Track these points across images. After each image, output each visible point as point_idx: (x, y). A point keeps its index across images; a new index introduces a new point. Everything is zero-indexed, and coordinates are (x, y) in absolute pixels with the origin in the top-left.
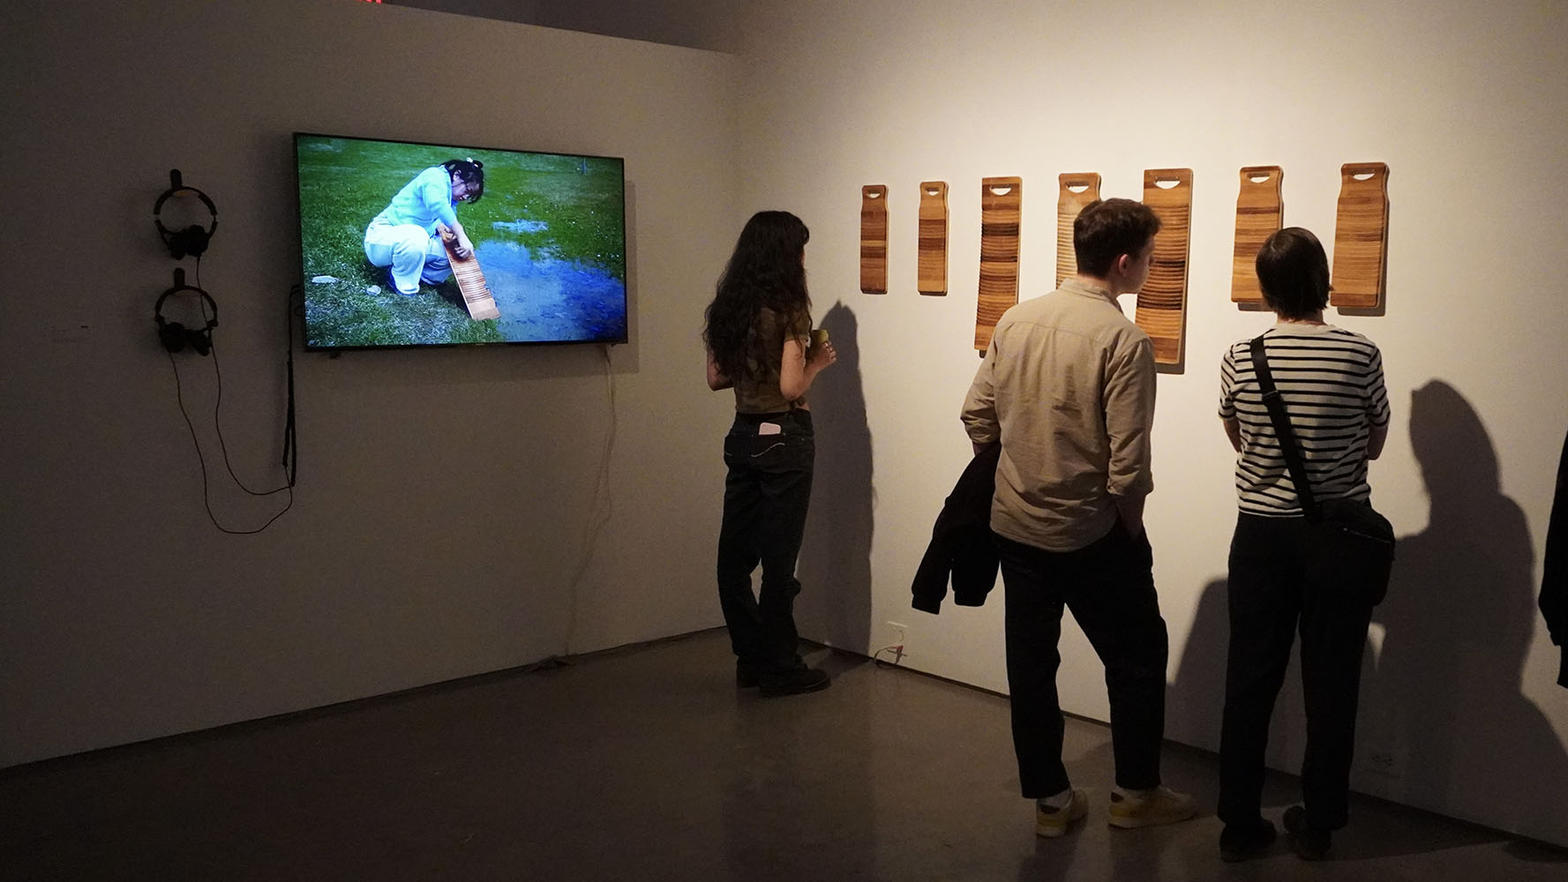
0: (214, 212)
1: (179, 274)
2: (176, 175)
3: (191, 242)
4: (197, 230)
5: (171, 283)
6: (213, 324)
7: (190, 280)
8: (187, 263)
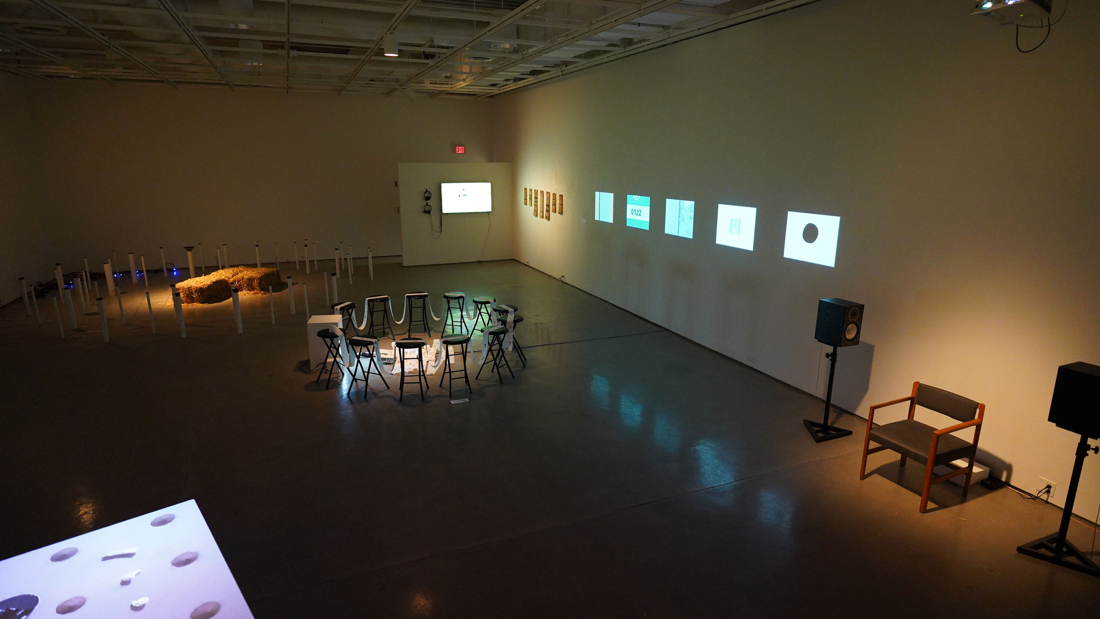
0: (431, 194)
1: (427, 203)
2: (427, 190)
3: (428, 198)
4: (429, 197)
5: (426, 204)
6: (431, 210)
7: (428, 204)
8: (428, 201)
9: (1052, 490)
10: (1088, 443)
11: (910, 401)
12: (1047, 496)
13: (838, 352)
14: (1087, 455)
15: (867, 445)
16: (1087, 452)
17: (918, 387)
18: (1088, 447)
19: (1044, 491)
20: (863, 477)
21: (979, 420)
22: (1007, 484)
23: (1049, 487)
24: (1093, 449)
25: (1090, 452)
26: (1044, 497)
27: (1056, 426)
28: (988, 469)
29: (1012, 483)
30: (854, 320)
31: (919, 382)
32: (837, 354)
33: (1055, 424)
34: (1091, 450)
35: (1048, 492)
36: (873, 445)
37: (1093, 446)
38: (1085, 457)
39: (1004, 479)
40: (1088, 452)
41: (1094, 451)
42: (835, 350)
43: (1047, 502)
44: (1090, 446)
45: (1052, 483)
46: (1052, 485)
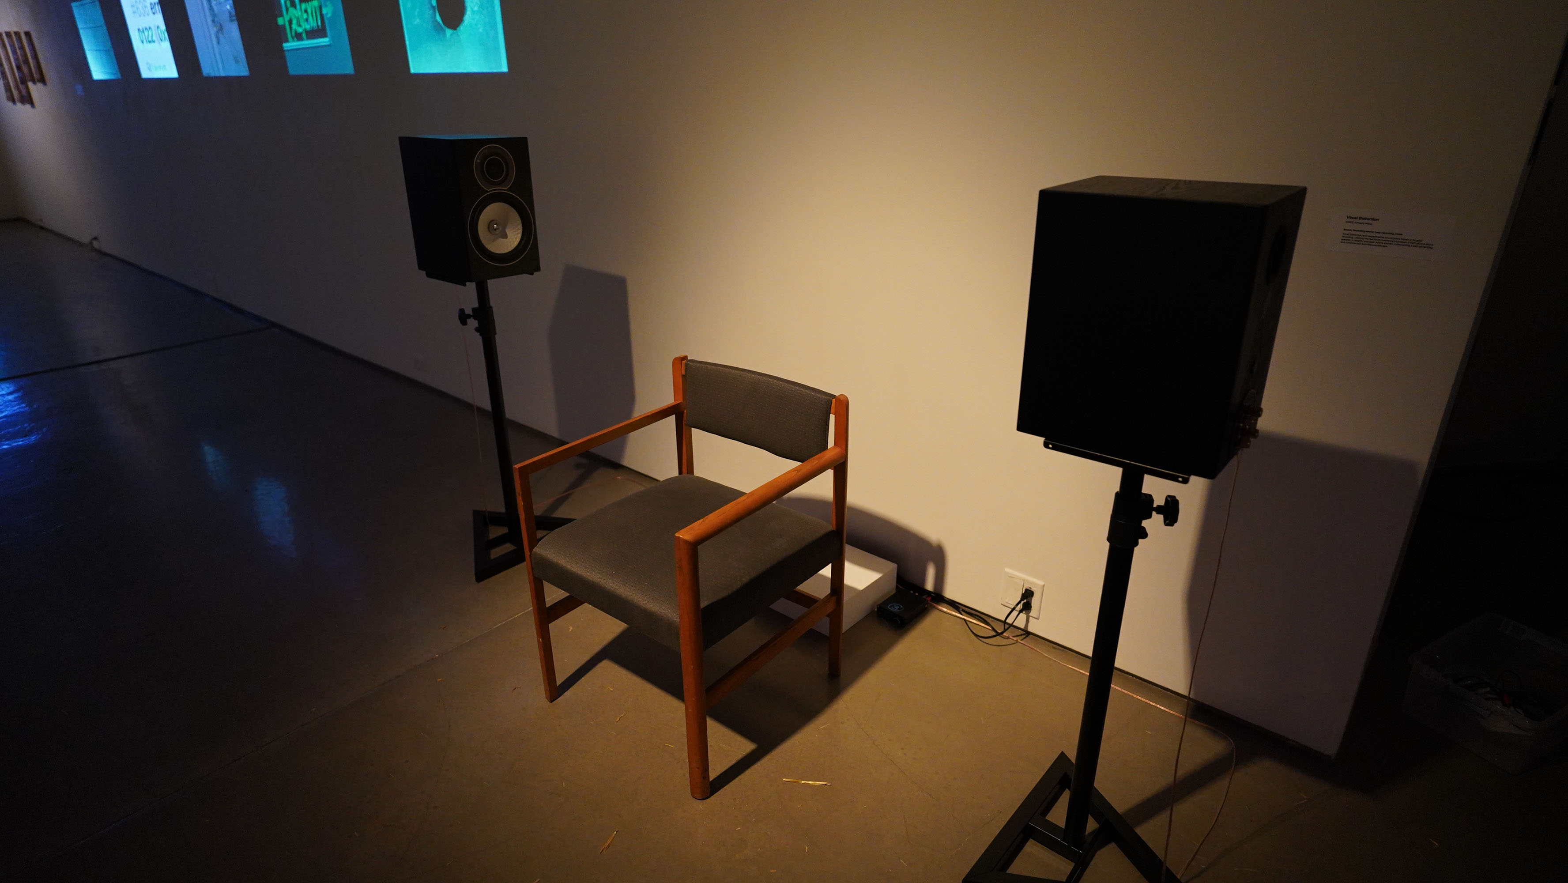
9: (1035, 601)
10: (1145, 490)
11: (673, 418)
12: (1025, 616)
13: (492, 303)
14: (1144, 534)
15: (539, 595)
16: (1141, 523)
17: (683, 372)
18: (1146, 506)
19: (1020, 607)
20: (555, 691)
21: (838, 450)
22: (938, 597)
23: (1028, 595)
24: (1159, 510)
25: (1154, 524)
26: (1021, 622)
27: (1046, 445)
28: (892, 567)
29: (950, 592)
30: (504, 189)
31: (685, 358)
32: (491, 307)
33: (1042, 439)
34: (1154, 513)
35: (1027, 607)
36: (553, 594)
37: (1159, 501)
38: (1137, 544)
39: (929, 586)
40: (1145, 523)
41: (1161, 517)
42: (483, 294)
43: (1026, 633)
44: (1149, 498)
45: (1035, 582)
46: (1033, 589)
